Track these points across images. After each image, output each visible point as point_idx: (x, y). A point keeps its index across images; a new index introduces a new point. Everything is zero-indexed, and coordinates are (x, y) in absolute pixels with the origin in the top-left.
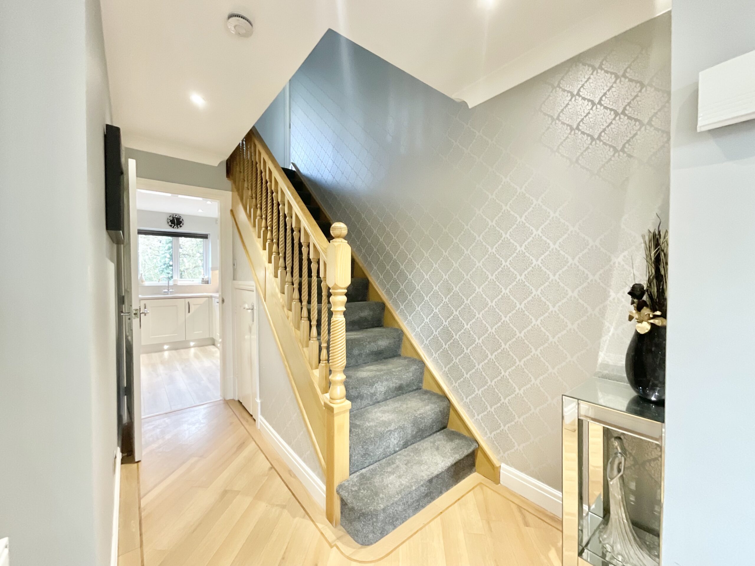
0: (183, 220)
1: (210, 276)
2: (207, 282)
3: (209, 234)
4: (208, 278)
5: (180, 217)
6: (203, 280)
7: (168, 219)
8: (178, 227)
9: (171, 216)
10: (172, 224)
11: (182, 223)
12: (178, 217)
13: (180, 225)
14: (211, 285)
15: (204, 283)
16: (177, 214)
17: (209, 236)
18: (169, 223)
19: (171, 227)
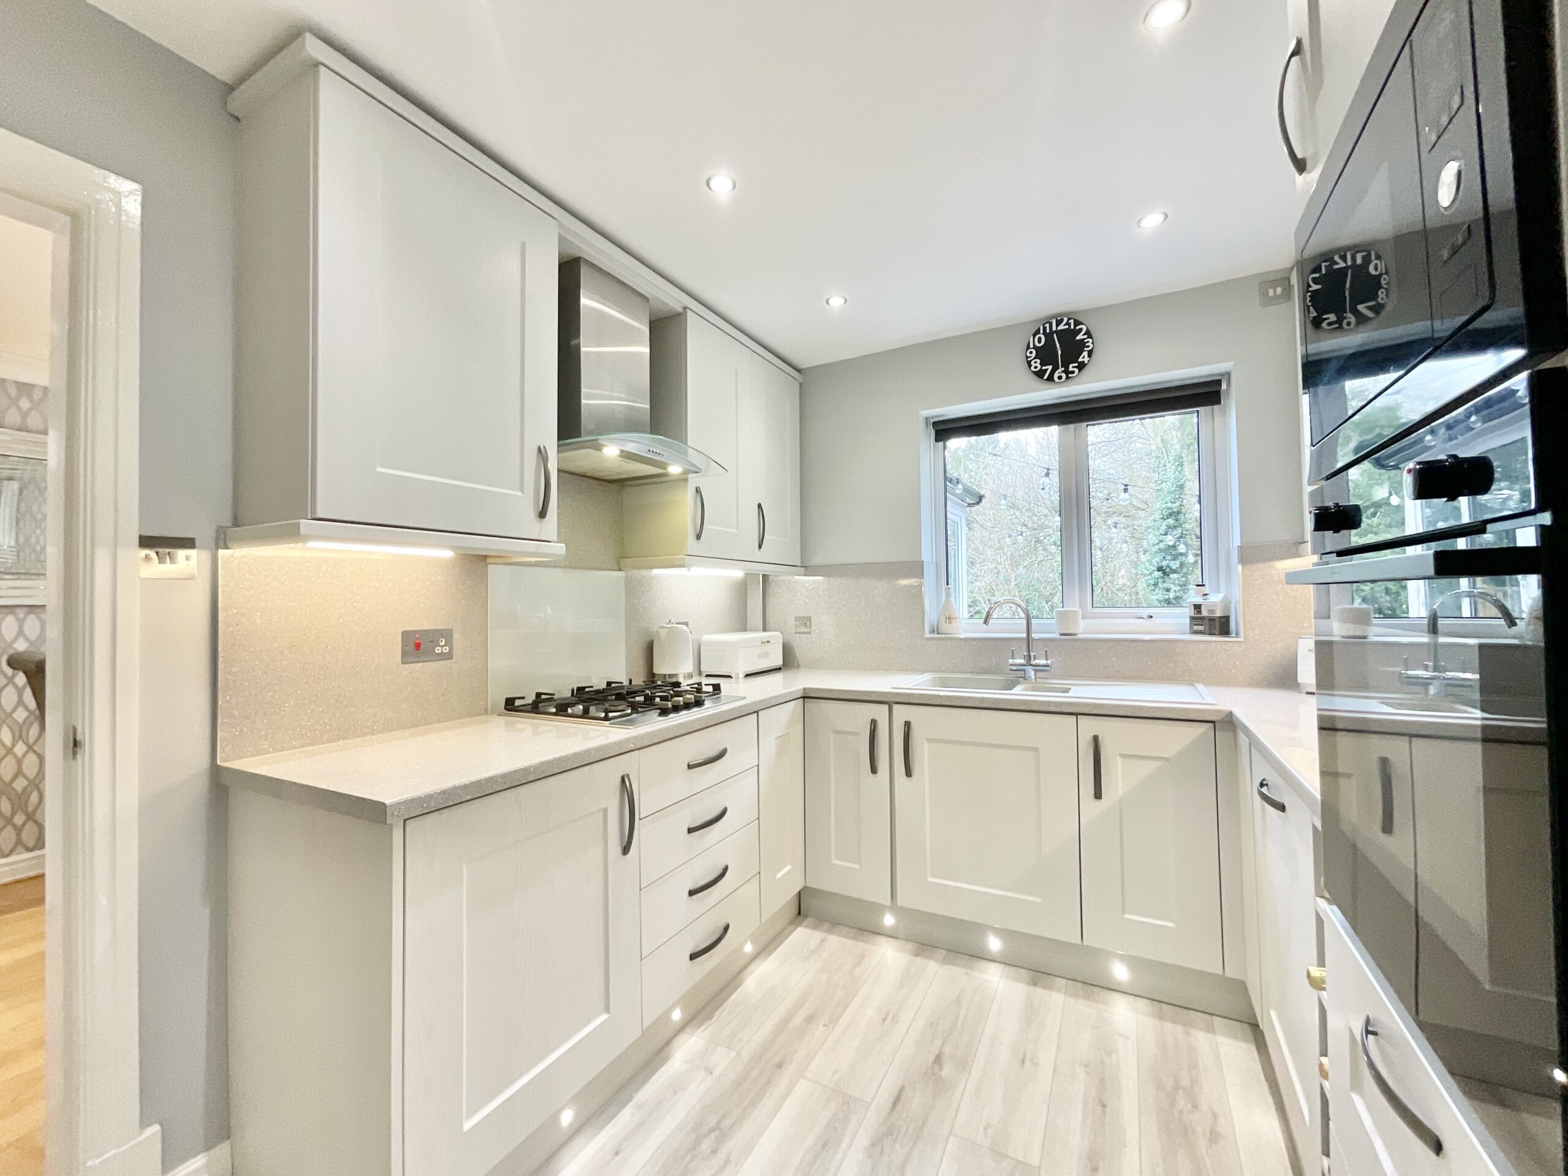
0: (1088, 333)
1: (1237, 595)
2: (1222, 626)
3: (1228, 375)
4: (1226, 603)
5: (1078, 323)
6: (1200, 612)
7: (1028, 347)
8: (1070, 375)
9: (1039, 329)
10: (1044, 368)
11: (1088, 346)
12: (1067, 327)
13: (1076, 365)
14: (1242, 640)
15: (1201, 628)
16: (1065, 314)
17: (1224, 386)
18: (1032, 363)
19: (1041, 380)
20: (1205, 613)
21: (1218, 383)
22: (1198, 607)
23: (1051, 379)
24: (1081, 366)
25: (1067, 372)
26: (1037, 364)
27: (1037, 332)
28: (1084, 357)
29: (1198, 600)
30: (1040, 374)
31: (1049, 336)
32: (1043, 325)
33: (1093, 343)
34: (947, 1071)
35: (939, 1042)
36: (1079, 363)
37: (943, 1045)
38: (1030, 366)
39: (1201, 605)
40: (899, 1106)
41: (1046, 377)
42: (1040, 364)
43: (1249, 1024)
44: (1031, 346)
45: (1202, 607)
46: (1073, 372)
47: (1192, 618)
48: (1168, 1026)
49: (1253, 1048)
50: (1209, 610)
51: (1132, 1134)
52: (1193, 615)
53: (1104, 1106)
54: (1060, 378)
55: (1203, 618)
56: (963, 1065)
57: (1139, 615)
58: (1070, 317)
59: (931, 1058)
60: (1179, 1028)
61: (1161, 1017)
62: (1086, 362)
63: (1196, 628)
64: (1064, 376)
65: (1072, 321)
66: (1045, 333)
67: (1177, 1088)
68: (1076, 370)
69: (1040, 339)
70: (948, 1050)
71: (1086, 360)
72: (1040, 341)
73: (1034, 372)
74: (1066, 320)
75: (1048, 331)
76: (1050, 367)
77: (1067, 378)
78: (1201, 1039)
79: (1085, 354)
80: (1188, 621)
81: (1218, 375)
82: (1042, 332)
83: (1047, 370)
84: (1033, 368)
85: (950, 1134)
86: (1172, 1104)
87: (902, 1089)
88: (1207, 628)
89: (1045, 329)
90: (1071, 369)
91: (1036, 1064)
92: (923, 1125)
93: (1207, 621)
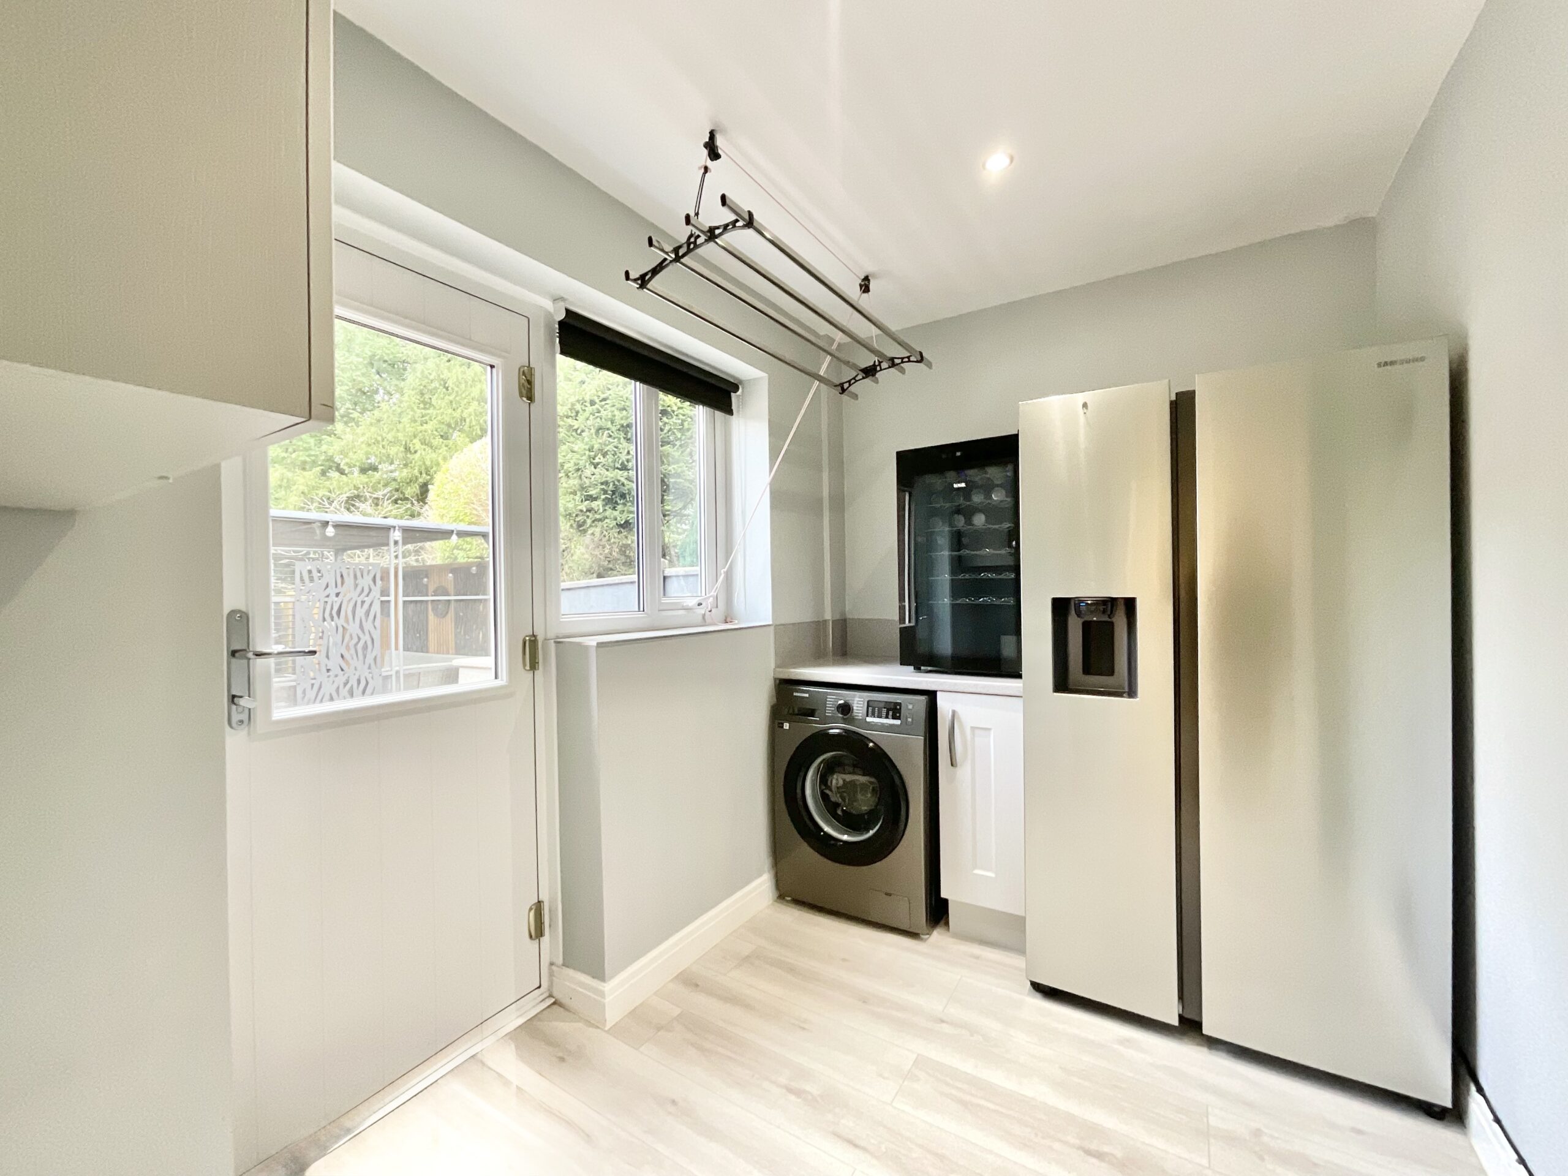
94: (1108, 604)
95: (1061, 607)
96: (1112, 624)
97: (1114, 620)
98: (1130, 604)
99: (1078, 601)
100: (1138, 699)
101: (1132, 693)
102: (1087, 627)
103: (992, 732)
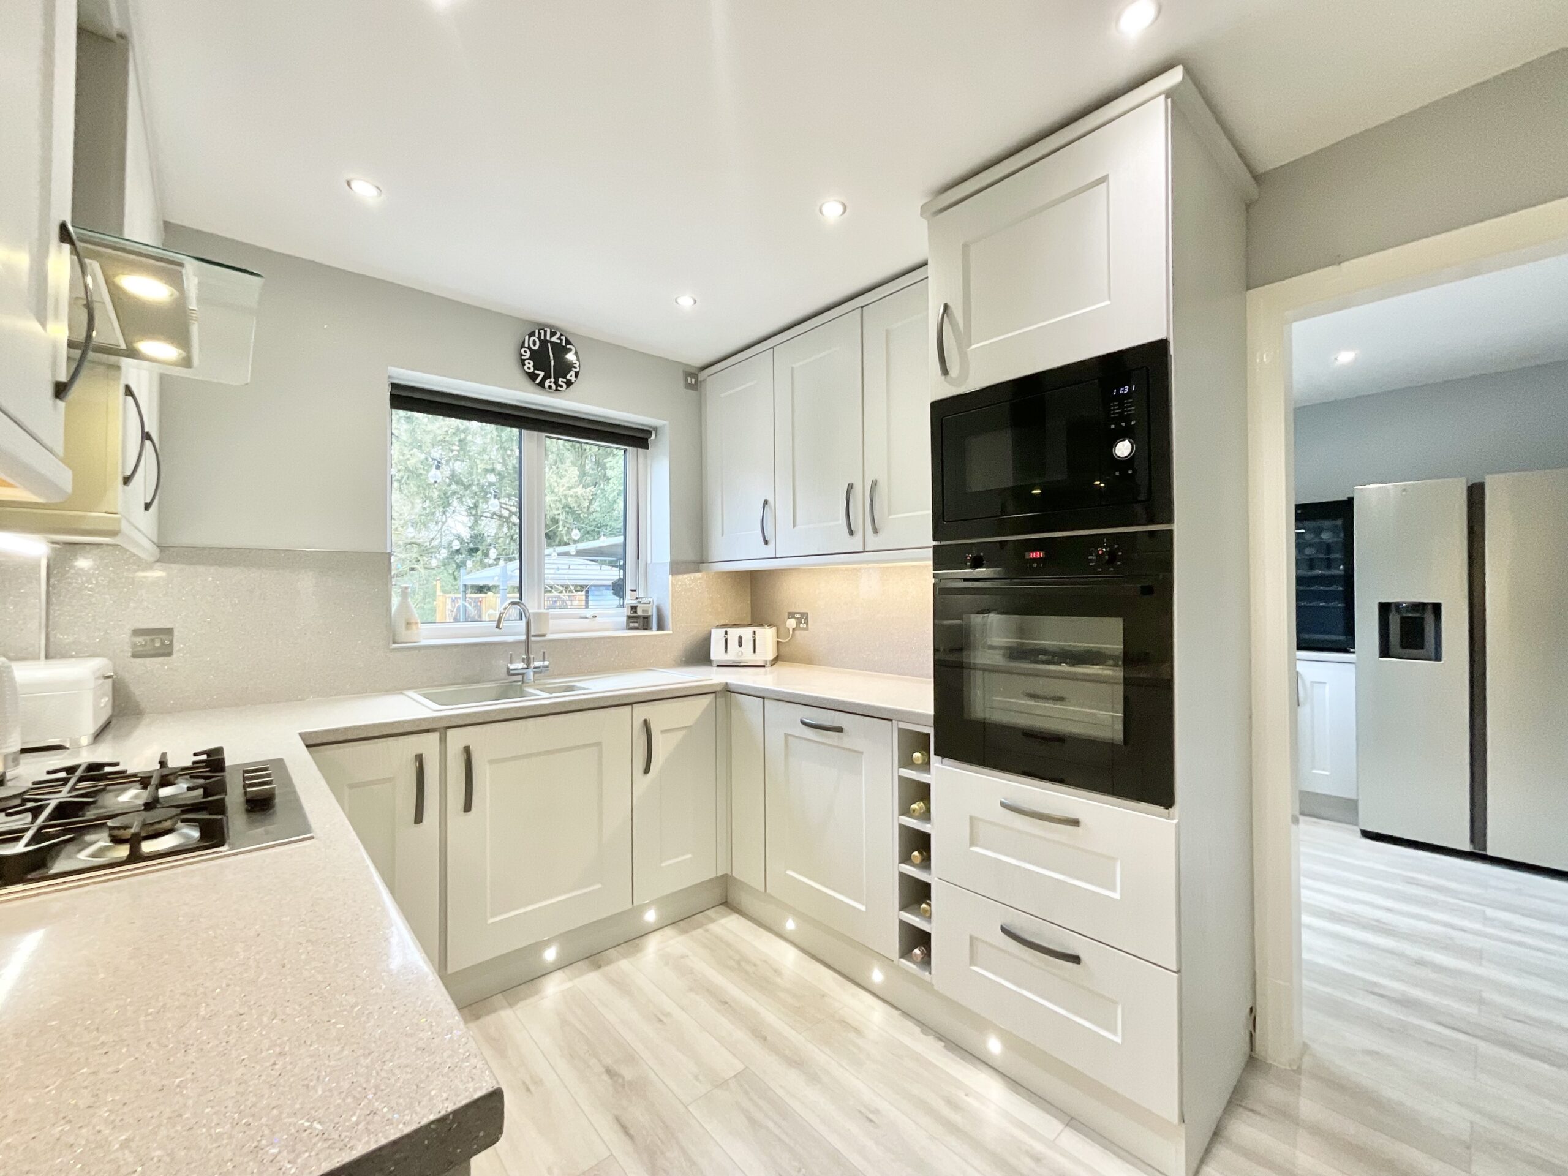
0: (576, 355)
3: (656, 430)
4: (660, 604)
5: (568, 342)
6: (636, 612)
7: (523, 346)
8: (559, 388)
9: (534, 332)
10: (536, 372)
11: (575, 368)
12: (559, 341)
13: (565, 380)
14: (671, 632)
15: (636, 625)
16: (559, 329)
17: (653, 437)
18: (526, 362)
19: (532, 382)
20: (639, 613)
21: (650, 433)
22: (634, 608)
23: (541, 384)
24: (569, 383)
25: (556, 383)
26: (530, 366)
27: (532, 334)
28: (571, 376)
29: (635, 603)
30: (532, 377)
31: (544, 343)
32: (539, 330)
33: (579, 366)
34: (628, 1073)
35: (593, 1061)
36: (567, 380)
37: (599, 1061)
38: (524, 365)
39: (637, 606)
40: (632, 1131)
41: (538, 381)
42: (533, 366)
43: (721, 904)
44: (526, 345)
45: (638, 608)
46: (561, 386)
47: (629, 617)
48: (694, 933)
49: (737, 915)
50: (643, 611)
51: (754, 1004)
52: (629, 614)
53: (726, 1003)
54: (550, 387)
55: (638, 617)
56: (631, 1058)
57: (582, 615)
58: (563, 333)
59: (605, 1077)
60: (700, 931)
61: (685, 931)
62: (573, 381)
63: (632, 625)
64: (554, 387)
65: (563, 338)
66: (539, 338)
67: (738, 963)
68: (565, 385)
69: (534, 342)
70: (608, 1061)
71: (573, 379)
72: (534, 344)
73: (527, 373)
74: (558, 335)
75: (543, 338)
76: (542, 374)
77: (557, 390)
78: (712, 927)
79: (572, 373)
80: (625, 618)
81: (651, 427)
82: (537, 335)
83: (538, 375)
84: (526, 368)
85: (686, 1107)
86: (747, 973)
87: (617, 1119)
88: (641, 624)
89: (540, 334)
90: (560, 383)
91: (668, 1015)
92: (664, 1123)
93: (641, 620)
94: (1420, 607)
95: (1385, 609)
96: (1423, 619)
97: (1425, 616)
98: (1437, 607)
99: (1397, 605)
100: (1442, 662)
101: (1438, 658)
102: (1404, 621)
103: (1327, 686)
